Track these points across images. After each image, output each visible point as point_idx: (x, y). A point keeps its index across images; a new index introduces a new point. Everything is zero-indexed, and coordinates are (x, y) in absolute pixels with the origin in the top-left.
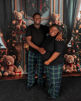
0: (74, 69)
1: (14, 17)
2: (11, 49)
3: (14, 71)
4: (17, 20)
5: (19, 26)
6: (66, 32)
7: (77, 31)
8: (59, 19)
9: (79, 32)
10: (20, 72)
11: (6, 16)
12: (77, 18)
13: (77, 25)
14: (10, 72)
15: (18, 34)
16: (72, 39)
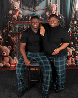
0: (72, 62)
1: (10, 6)
2: (7, 40)
3: (9, 62)
4: (14, 10)
5: (15, 16)
6: (63, 23)
7: (75, 22)
8: (56, 9)
10: (15, 64)
11: (2, 6)
12: (75, 9)
13: (75, 16)
14: (5, 63)
15: (14, 24)
16: (70, 30)
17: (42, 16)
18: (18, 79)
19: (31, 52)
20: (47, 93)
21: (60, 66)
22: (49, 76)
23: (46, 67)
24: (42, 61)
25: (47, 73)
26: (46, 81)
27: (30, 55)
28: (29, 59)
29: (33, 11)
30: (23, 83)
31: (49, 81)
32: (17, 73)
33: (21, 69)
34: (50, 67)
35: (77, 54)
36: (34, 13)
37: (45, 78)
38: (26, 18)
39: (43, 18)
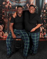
2: (1, 21)
3: (2, 35)
5: (7, 6)
6: (37, 11)
7: (45, 11)
8: (33, 2)
9: (46, 12)
10: (6, 36)
12: (45, 2)
13: (45, 7)
15: (6, 11)
16: (41, 16)
17: (24, 6)
18: (8, 46)
19: (17, 29)
20: (26, 56)
21: (35, 38)
22: (28, 45)
23: (26, 39)
24: (23, 35)
25: (27, 43)
26: (26, 48)
27: (16, 31)
28: (15, 33)
29: (18, 3)
30: (11, 49)
31: (28, 48)
32: (7, 43)
33: (9, 40)
34: (29, 39)
35: (45, 31)
36: (19, 4)
37: (25, 46)
38: (14, 7)
39: (25, 8)
